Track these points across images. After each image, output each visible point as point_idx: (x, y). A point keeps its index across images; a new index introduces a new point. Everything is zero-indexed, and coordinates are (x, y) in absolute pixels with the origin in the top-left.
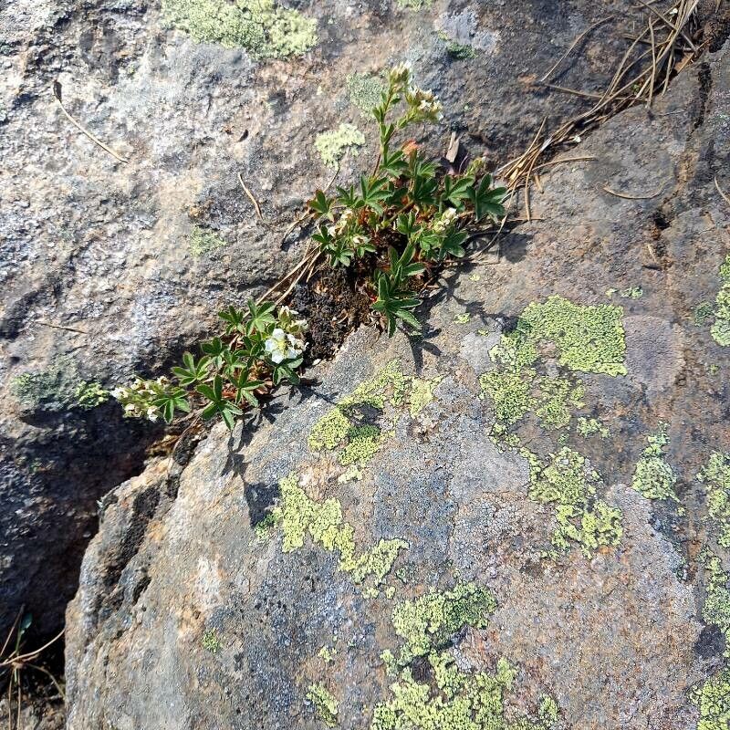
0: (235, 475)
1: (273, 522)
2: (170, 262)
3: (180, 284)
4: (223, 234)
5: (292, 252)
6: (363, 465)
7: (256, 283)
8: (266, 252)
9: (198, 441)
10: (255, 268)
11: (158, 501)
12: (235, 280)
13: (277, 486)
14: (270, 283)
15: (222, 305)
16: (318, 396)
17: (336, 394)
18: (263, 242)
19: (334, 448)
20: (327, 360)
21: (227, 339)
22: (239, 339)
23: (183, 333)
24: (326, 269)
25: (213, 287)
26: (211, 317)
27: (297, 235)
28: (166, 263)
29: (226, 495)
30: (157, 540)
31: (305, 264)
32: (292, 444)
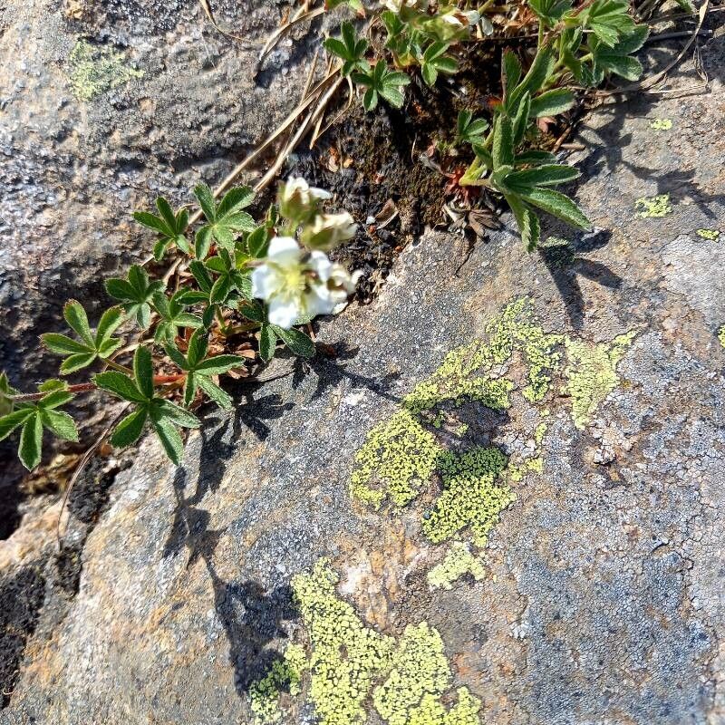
0: (193, 560)
1: (288, 681)
2: (32, 116)
3: (56, 160)
4: (136, 56)
5: (277, 90)
6: (481, 543)
7: (208, 154)
8: (226, 90)
9: (115, 471)
10: (206, 122)
11: (42, 597)
12: (166, 148)
13: (288, 593)
14: (237, 153)
15: (144, 199)
16: (356, 381)
17: (396, 376)
18: (218, 71)
19: (409, 504)
20: (362, 304)
21: (158, 269)
22: (183, 267)
23: (68, 259)
24: (348, 122)
25: (123, 165)
26: (123, 225)
27: (286, 56)
28: (25, 118)
29: (177, 607)
30: (44, 681)
31: (305, 112)
32: (315, 492)
